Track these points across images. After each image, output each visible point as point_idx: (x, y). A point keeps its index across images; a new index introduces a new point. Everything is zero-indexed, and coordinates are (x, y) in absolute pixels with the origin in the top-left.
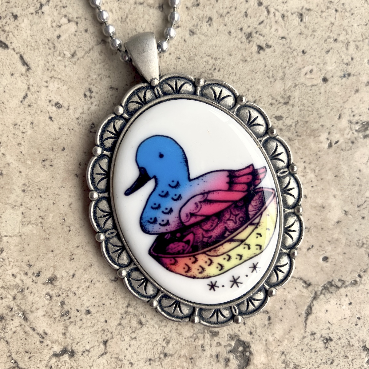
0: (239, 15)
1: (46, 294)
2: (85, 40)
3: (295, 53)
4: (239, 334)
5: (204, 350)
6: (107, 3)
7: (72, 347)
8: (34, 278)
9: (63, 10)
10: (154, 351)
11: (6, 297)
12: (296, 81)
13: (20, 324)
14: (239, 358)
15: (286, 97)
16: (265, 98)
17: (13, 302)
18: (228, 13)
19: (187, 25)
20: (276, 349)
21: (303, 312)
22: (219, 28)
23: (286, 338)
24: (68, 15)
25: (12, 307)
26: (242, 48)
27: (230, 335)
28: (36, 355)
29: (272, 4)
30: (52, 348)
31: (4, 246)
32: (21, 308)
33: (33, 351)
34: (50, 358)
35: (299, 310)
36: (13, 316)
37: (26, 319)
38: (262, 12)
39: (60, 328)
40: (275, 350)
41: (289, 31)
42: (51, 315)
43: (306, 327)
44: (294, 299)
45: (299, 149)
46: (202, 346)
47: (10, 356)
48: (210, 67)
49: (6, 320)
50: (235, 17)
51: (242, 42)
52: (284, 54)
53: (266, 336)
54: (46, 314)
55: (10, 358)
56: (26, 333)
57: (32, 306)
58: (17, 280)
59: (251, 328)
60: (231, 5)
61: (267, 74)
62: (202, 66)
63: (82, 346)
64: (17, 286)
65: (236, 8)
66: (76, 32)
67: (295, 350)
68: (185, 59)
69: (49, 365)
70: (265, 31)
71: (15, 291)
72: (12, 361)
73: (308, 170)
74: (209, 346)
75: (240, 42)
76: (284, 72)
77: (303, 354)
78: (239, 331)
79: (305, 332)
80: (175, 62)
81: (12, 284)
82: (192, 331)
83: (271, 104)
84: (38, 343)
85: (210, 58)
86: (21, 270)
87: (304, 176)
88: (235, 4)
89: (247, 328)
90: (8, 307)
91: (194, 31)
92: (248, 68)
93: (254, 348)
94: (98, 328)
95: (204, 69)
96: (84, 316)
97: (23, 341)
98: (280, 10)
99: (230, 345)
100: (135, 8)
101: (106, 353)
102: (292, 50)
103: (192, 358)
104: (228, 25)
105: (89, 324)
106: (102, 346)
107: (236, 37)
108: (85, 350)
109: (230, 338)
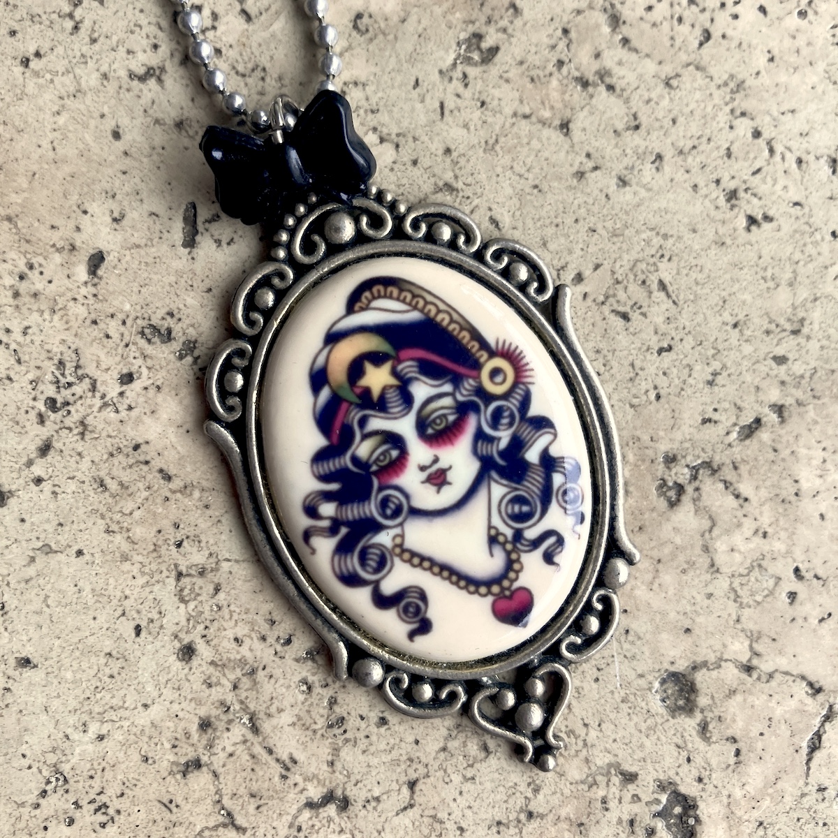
0: (715, 154)
1: (300, 681)
2: (411, 182)
3: (818, 236)
4: (677, 779)
5: (607, 809)
6: (459, 111)
7: (344, 789)
8: (279, 648)
9: (370, 116)
10: (509, 806)
11: (218, 684)
12: (816, 291)
13: (243, 739)
14: (674, 829)
15: (796, 319)
16: (757, 321)
17: (232, 694)
18: (694, 147)
19: (614, 166)
20: (748, 814)
21: (805, 744)
22: (674, 176)
23: (768, 794)
24: (379, 129)
25: (229, 703)
26: (717, 218)
27: (660, 781)
28: (270, 803)
29: (779, 137)
30: (304, 789)
31: (222, 581)
32: (247, 707)
33: (265, 794)
34: (300, 811)
35: (796, 740)
36: (230, 722)
37: (255, 729)
38: (760, 150)
39: (325, 752)
40: (746, 817)
41: (808, 192)
42: (308, 724)
43: (807, 775)
44: (787, 716)
45: (816, 422)
46: (604, 801)
47: (219, 801)
48: (653, 252)
49: (215, 730)
50: (707, 158)
51: (717, 207)
52: (797, 235)
53: (728, 786)
54: (299, 723)
55: (219, 806)
56: (253, 757)
57: (269, 703)
58: (244, 651)
59: (703, 770)
60: (700, 133)
61: (761, 273)
62: (638, 248)
63: (365, 790)
64: (243, 662)
65: (709, 139)
66: (394, 162)
67: (785, 819)
68: (604, 233)
69: (297, 824)
70: (763, 189)
71: (238, 673)
72: (222, 812)
73: (829, 465)
74: (617, 801)
75: (713, 208)
76: (794, 272)
77: (800, 828)
78: (677, 774)
79: (807, 784)
80: (586, 238)
81: (232, 658)
82: (586, 770)
83: (768, 332)
84: (277, 779)
85: (654, 233)
86: (253, 630)
87: (821, 476)
88: (708, 132)
89: (692, 769)
90: (222, 703)
91: (627, 179)
92: (726, 258)
93: (704, 810)
94: (401, 755)
95: (641, 254)
96: (374, 729)
97: (248, 773)
98: (794, 149)
99: (658, 801)
100: (514, 124)
101: (412, 806)
102: (812, 229)
103: (582, 824)
104: (693, 171)
105: (382, 746)
106: (405, 791)
107: (706, 196)
108: (370, 798)
109: (659, 786)
